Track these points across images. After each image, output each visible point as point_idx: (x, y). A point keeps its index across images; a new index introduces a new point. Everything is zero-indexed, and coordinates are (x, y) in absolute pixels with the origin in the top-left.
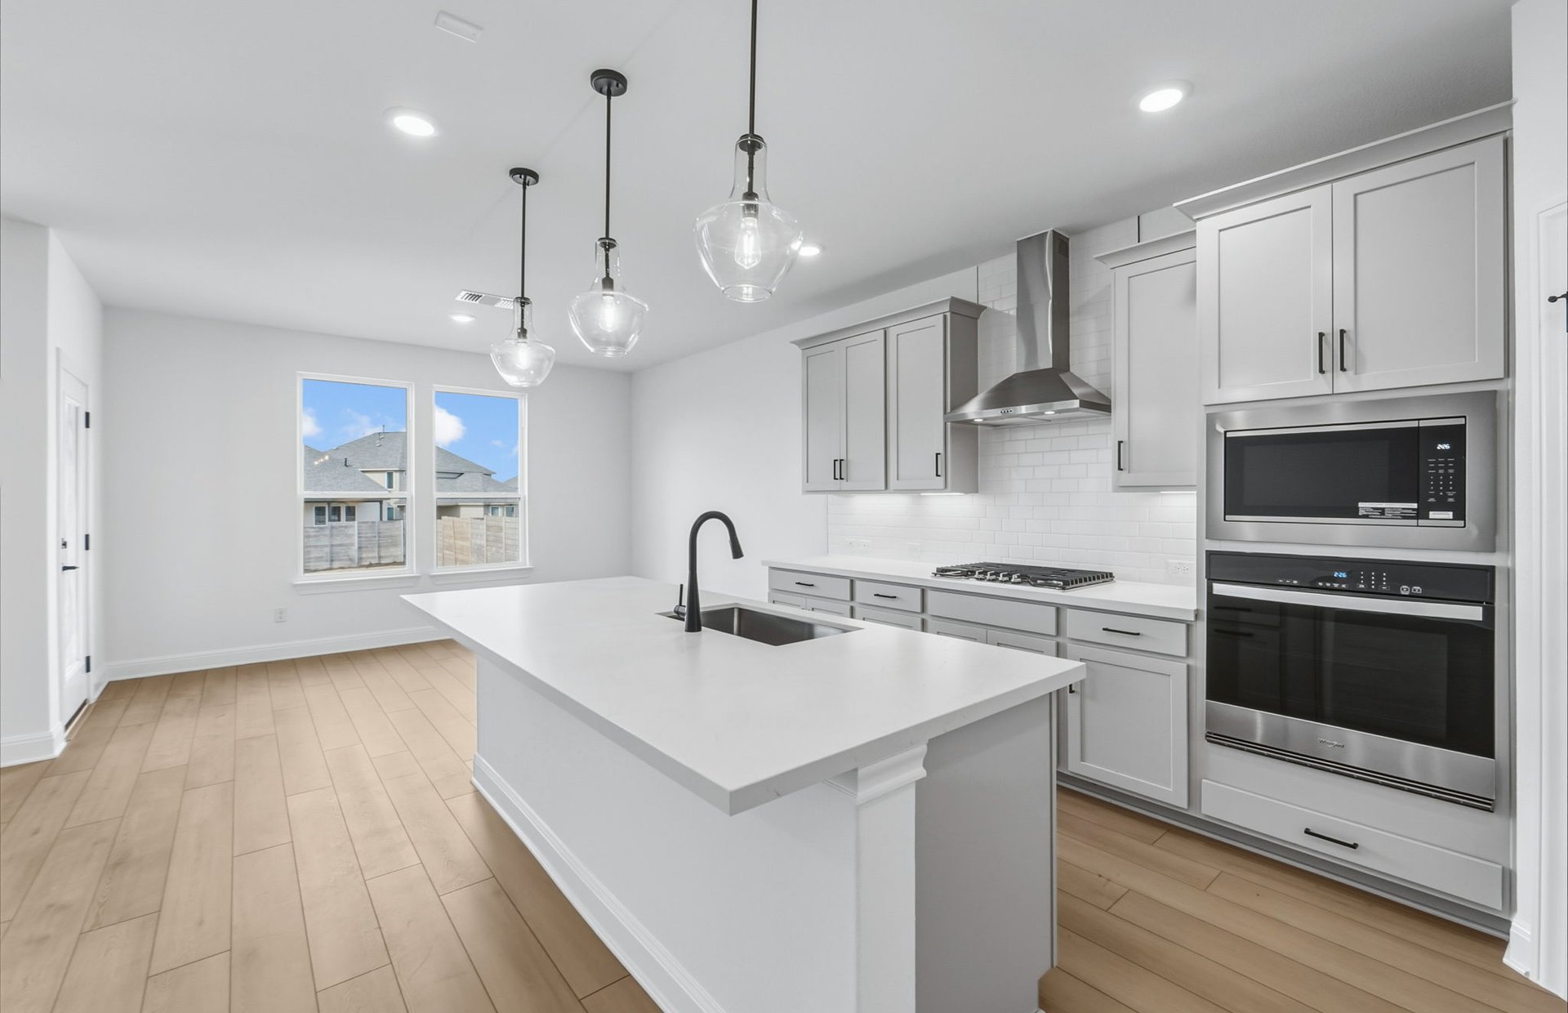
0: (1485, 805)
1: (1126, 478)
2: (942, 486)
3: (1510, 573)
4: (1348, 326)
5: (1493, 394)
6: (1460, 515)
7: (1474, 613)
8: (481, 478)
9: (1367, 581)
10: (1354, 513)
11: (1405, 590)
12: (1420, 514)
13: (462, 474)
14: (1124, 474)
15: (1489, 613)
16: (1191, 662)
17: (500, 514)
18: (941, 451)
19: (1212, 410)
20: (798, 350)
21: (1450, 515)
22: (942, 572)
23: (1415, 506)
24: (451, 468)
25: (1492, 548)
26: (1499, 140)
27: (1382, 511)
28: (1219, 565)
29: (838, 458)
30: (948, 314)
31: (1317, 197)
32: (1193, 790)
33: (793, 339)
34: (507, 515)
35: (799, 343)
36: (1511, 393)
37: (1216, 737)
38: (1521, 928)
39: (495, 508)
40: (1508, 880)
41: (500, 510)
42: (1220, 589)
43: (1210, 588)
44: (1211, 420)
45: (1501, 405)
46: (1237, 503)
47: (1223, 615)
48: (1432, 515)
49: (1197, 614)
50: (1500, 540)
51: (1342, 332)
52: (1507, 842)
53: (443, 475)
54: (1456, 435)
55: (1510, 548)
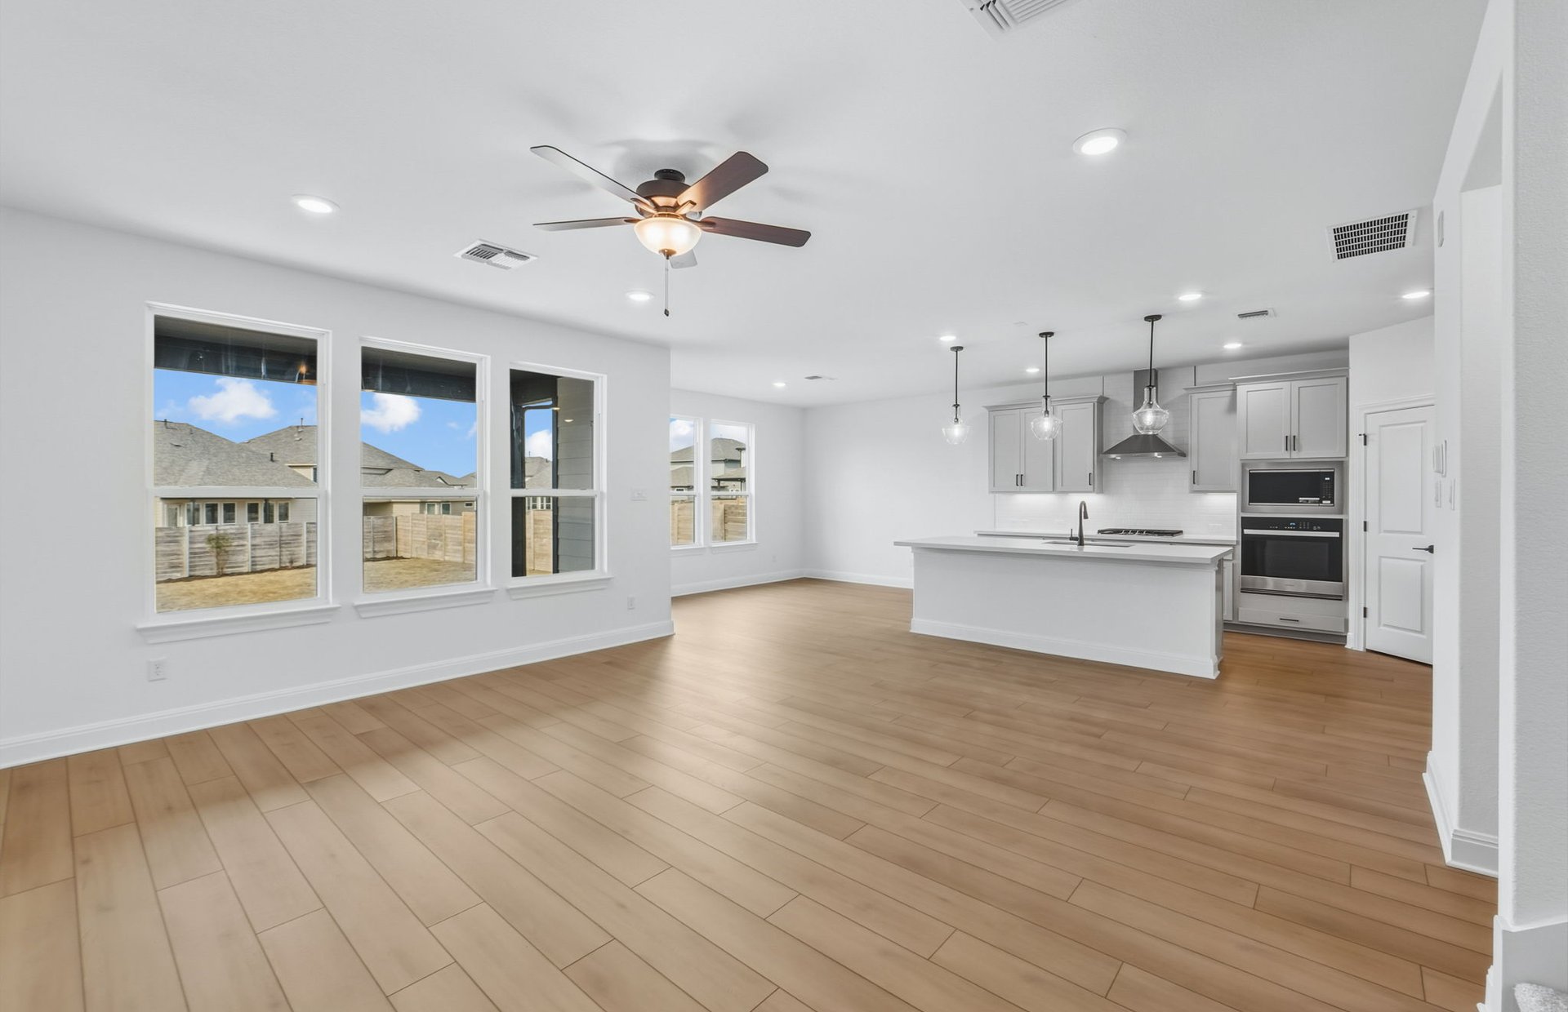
0: (1339, 598)
1: (1196, 487)
2: (1092, 490)
3: (1347, 521)
4: (1296, 435)
5: (1342, 462)
6: (1332, 502)
7: (1336, 535)
8: (412, 474)
9: (1302, 526)
10: (1298, 502)
11: (1315, 528)
12: (1320, 502)
13: (390, 470)
14: (1196, 485)
15: (1341, 535)
16: (1234, 562)
17: (436, 512)
18: (1092, 472)
19: (1243, 462)
20: (986, 411)
21: (1329, 502)
22: (1101, 532)
23: (1318, 499)
24: (382, 464)
25: (1342, 513)
26: (1345, 378)
27: (1307, 501)
28: (1246, 523)
29: (1020, 474)
30: (1096, 404)
31: (1285, 385)
32: (1235, 612)
33: (986, 405)
34: (443, 513)
35: (987, 407)
36: (1348, 462)
37: (1244, 590)
38: (1350, 635)
39: (431, 505)
40: (1346, 622)
41: (436, 506)
42: (1247, 531)
43: (1243, 531)
44: (1243, 466)
45: (1345, 465)
46: (1254, 498)
47: (1247, 542)
48: (1324, 502)
49: (1237, 542)
50: (1344, 511)
51: (1294, 437)
52: (1345, 611)
53: (371, 471)
54: (1331, 475)
55: (1347, 513)
